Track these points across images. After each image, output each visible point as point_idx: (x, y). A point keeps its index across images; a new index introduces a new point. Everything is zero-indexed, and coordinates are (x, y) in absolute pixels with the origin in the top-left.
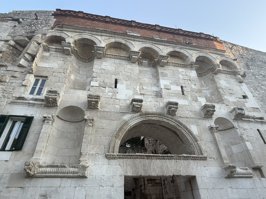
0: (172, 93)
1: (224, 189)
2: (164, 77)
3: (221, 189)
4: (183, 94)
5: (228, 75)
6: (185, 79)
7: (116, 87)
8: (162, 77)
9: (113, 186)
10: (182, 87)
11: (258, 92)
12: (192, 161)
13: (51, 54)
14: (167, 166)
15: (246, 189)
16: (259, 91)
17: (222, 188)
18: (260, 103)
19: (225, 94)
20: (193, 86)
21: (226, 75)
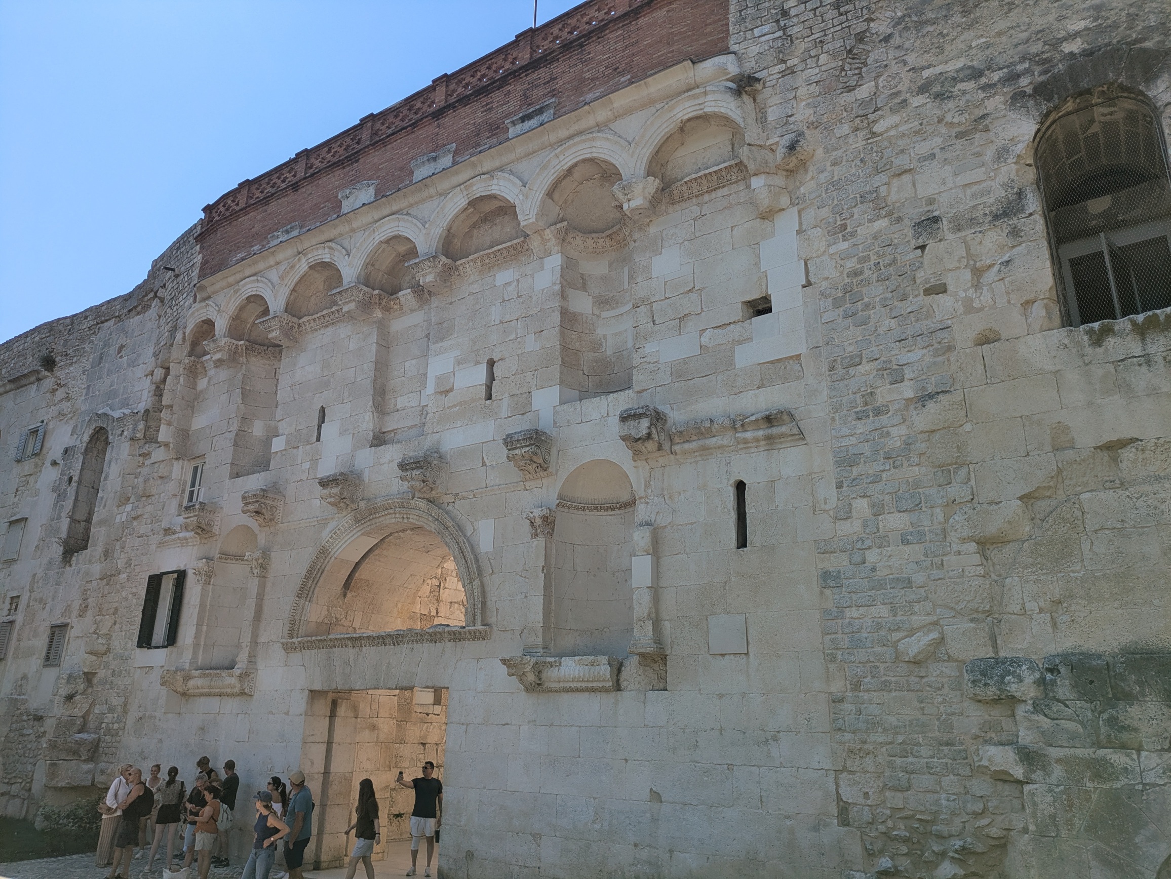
0: (455, 406)
1: (511, 724)
2: (442, 339)
3: (504, 725)
4: (489, 395)
5: (713, 195)
6: (508, 318)
7: (319, 437)
8: (437, 342)
9: (287, 714)
10: (491, 363)
11: (845, 245)
12: (452, 644)
14: (389, 663)
15: (580, 727)
16: (853, 234)
17: (508, 724)
18: (826, 317)
19: (657, 328)
20: (531, 344)
21: (706, 197)
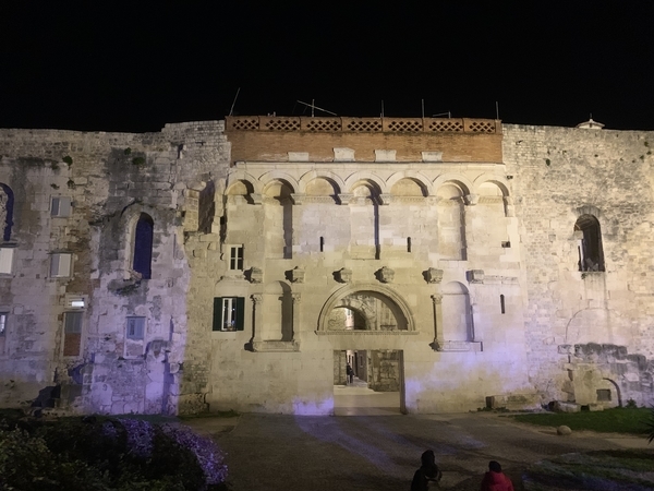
0: (394, 251)
2: (386, 224)
4: (409, 250)
6: (416, 224)
7: (322, 250)
9: (323, 359)
10: (409, 239)
12: (404, 336)
13: (238, 207)
20: (427, 236)
